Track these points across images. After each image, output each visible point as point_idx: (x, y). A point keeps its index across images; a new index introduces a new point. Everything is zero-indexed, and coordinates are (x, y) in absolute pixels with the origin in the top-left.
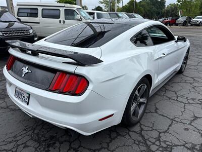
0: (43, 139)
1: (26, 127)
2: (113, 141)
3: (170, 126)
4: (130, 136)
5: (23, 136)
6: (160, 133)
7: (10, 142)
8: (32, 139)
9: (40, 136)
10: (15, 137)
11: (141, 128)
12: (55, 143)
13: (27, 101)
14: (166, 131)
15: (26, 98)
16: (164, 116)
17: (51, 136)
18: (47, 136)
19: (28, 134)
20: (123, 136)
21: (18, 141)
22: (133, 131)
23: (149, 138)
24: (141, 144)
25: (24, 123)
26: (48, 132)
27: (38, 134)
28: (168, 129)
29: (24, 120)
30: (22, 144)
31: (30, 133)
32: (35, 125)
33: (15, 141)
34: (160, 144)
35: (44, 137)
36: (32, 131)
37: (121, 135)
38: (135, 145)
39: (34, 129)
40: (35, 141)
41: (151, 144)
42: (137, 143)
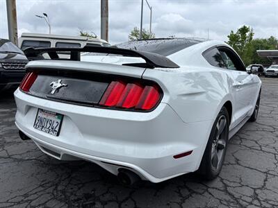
0: (73, 198)
1: (43, 181)
2: (187, 200)
3: (266, 180)
4: (210, 194)
5: (40, 194)
6: (255, 189)
7: (19, 203)
8: (55, 198)
9: (68, 194)
10: (26, 195)
11: (224, 183)
12: (94, 204)
13: (57, 129)
14: (263, 187)
15: (55, 125)
16: (252, 169)
17: (85, 194)
18: (80, 194)
19: (47, 191)
20: (200, 194)
21: (31, 201)
22: (213, 188)
23: (241, 197)
24: (232, 204)
25: (38, 176)
26: (79, 189)
27: (63, 192)
28: (265, 184)
29: (38, 173)
30: (39, 205)
31: (51, 190)
32: (57, 180)
33: (26, 201)
34: (261, 204)
35: (75, 195)
36: (54, 187)
37: (197, 193)
38: (222, 205)
39: (56, 185)
40: (61, 200)
41: (247, 204)
42: (225, 203)
